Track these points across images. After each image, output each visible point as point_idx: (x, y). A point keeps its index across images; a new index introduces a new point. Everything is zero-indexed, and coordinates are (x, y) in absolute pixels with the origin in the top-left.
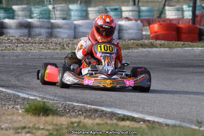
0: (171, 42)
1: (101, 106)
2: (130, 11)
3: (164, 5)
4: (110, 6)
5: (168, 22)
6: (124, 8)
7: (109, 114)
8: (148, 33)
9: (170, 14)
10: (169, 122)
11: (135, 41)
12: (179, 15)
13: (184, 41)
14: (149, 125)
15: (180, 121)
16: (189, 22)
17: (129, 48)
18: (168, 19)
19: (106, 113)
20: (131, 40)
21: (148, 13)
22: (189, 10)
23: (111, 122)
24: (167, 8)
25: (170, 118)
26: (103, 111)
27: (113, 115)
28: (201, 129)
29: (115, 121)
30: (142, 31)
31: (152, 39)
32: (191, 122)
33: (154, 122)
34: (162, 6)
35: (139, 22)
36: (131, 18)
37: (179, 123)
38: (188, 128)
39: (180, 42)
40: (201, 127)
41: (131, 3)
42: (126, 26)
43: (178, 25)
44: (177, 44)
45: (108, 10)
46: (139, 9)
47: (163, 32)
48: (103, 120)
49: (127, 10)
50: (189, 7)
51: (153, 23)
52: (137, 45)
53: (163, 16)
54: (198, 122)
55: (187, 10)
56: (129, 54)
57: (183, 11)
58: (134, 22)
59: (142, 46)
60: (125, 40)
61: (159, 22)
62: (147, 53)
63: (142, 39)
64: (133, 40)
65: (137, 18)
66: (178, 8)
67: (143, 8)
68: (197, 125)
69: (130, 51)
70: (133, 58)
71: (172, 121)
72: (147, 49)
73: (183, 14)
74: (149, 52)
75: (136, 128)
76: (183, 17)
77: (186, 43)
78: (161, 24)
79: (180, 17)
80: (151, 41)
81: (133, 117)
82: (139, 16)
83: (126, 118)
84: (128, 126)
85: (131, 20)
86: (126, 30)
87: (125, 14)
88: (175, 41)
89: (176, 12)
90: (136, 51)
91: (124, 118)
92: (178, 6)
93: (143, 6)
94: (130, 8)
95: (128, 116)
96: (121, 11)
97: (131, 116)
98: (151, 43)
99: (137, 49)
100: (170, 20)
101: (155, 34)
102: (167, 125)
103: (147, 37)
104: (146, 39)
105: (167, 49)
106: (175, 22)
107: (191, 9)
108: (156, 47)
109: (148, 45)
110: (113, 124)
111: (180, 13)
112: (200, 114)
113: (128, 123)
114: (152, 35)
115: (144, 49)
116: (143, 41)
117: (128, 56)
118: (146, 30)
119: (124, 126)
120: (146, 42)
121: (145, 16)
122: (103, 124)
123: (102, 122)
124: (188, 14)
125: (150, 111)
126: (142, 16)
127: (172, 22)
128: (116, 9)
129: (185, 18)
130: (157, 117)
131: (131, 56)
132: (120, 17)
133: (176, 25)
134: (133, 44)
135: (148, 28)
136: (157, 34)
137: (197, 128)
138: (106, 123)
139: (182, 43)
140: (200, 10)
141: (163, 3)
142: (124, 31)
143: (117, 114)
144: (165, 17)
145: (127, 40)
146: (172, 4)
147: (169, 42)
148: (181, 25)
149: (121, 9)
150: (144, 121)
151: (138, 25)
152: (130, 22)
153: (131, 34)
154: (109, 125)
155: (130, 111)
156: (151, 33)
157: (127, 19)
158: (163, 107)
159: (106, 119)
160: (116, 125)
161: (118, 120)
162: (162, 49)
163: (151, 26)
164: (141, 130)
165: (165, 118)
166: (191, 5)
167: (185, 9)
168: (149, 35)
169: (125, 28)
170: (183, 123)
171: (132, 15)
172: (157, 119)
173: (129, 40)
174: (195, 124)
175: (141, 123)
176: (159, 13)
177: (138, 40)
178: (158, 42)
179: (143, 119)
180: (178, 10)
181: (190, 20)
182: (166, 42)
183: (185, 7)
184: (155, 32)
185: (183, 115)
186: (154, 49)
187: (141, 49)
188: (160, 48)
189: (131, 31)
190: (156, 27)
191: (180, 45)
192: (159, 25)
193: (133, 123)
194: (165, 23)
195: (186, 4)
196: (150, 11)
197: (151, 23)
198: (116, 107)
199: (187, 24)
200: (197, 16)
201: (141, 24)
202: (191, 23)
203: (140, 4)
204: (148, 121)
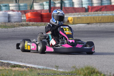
0: (38, 23)
1: (1, 60)
2: (14, 6)
3: (33, 2)
4: (2, 4)
5: (36, 12)
6: (10, 5)
7: (6, 64)
8: (25, 18)
9: (37, 7)
10: (40, 67)
11: (18, 23)
12: (41, 8)
13: (45, 22)
14: (29, 69)
15: (46, 66)
16: (47, 12)
17: (14, 27)
18: (35, 10)
19: (4, 64)
20: (15, 22)
21: (24, 7)
22: (47, 5)
23: (8, 68)
24: (34, 4)
25: (40, 65)
26: (3, 62)
27: (8, 64)
28: (58, 70)
29: (10, 68)
30: (21, 17)
31: (27, 22)
32: (52, 66)
33: (31, 67)
34: (32, 3)
35: (20, 12)
36: (15, 10)
37: (46, 67)
38: (51, 70)
39: (43, 23)
40: (58, 69)
41: (14, 1)
42: (12, 15)
43: (41, 13)
44: (41, 24)
45: (2, 6)
46: (19, 5)
47: (33, 18)
48: (3, 68)
49: (12, 6)
50: (47, 3)
51: (27, 13)
52: (19, 25)
53: (32, 8)
54: (56, 66)
55: (46, 5)
56: (15, 30)
57: (43, 5)
58: (17, 12)
59: (22, 25)
60: (12, 23)
61: (31, 12)
62: (25, 29)
63: (22, 22)
64: (17, 22)
65: (18, 10)
66: (41, 4)
67: (21, 4)
68: (56, 68)
69: (15, 28)
70: (18, 32)
71: (42, 66)
72: (25, 27)
73: (43, 7)
74: (26, 29)
75: (22, 71)
76: (44, 9)
77: (46, 23)
78: (32, 13)
79: (42, 8)
80: (26, 22)
81: (20, 65)
82: (19, 9)
83: (16, 66)
84: (18, 70)
85: (15, 11)
86: (12, 17)
87: (11, 8)
88: (40, 22)
89: (40, 6)
90: (19, 28)
91: (15, 66)
92: (41, 3)
93: (21, 3)
94: (14, 5)
95: (17, 65)
96: (9, 7)
97: (19, 65)
98: (27, 23)
99: (19, 27)
100: (37, 11)
101: (29, 19)
102: (39, 69)
103: (25, 21)
104: (24, 22)
105: (36, 27)
106: (39, 12)
107: (48, 4)
108: (30, 26)
109: (25, 25)
110: (9, 69)
111: (42, 6)
112: (57, 62)
113: (17, 68)
114: (27, 19)
115: (23, 27)
116: (22, 23)
117: (14, 31)
118: (24, 17)
119: (15, 71)
120: (24, 23)
121: (23, 9)
122: (3, 70)
123: (3, 69)
124: (46, 7)
125: (29, 61)
126: (21, 9)
127: (38, 12)
128: (6, 6)
129: (45, 9)
130: (33, 64)
131: (16, 31)
132: (8, 10)
133: (40, 13)
134: (17, 25)
135: (25, 15)
136: (30, 18)
137: (56, 70)
138: (5, 69)
139: (44, 23)
140: (53, 5)
141: (32, 1)
142: (12, 18)
143: (11, 64)
144: (34, 9)
145: (13, 23)
146: (37, 2)
147: (37, 23)
148: (43, 13)
149: (9, 5)
150: (26, 67)
151: (19, 14)
152: (14, 12)
153: (15, 19)
154: (7, 70)
155: (18, 62)
156: (27, 18)
157: (13, 11)
158: (36, 59)
159: (5, 67)
160: (11, 70)
161: (11, 67)
162: (33, 27)
163: (26, 14)
164: (25, 72)
165: (37, 65)
166: (48, 2)
167: (44, 4)
168: (25, 19)
169: (12, 16)
170: (48, 67)
171: (16, 9)
172: (33, 66)
173: (14, 22)
174: (54, 68)
175: (25, 68)
176: (30, 7)
177: (20, 22)
178: (31, 23)
179: (25, 66)
180: (41, 5)
181: (47, 10)
182: (35, 23)
183: (45, 3)
184: (29, 18)
185: (47, 63)
186: (29, 27)
187: (21, 27)
188: (32, 26)
189: (15, 17)
190: (29, 14)
191: (43, 24)
192: (31, 13)
193: (20, 68)
194: (34, 12)
195: (45, 2)
196: (25, 6)
197: (26, 12)
198: (10, 60)
199: (46, 13)
200: (52, 8)
201: (21, 13)
202: (48, 12)
203: (19, 2)
204: (29, 67)
